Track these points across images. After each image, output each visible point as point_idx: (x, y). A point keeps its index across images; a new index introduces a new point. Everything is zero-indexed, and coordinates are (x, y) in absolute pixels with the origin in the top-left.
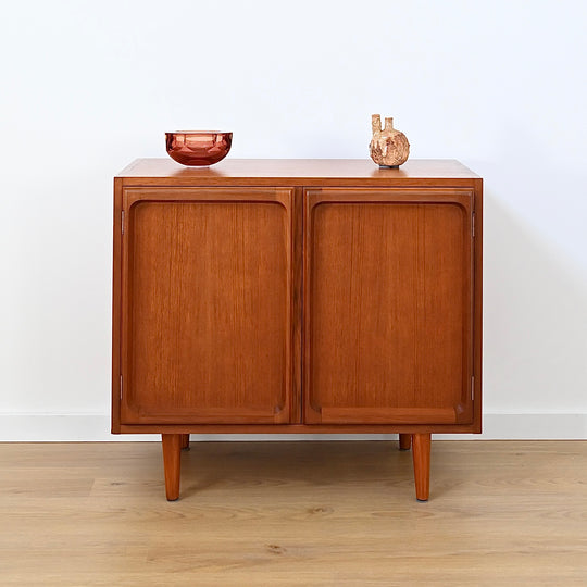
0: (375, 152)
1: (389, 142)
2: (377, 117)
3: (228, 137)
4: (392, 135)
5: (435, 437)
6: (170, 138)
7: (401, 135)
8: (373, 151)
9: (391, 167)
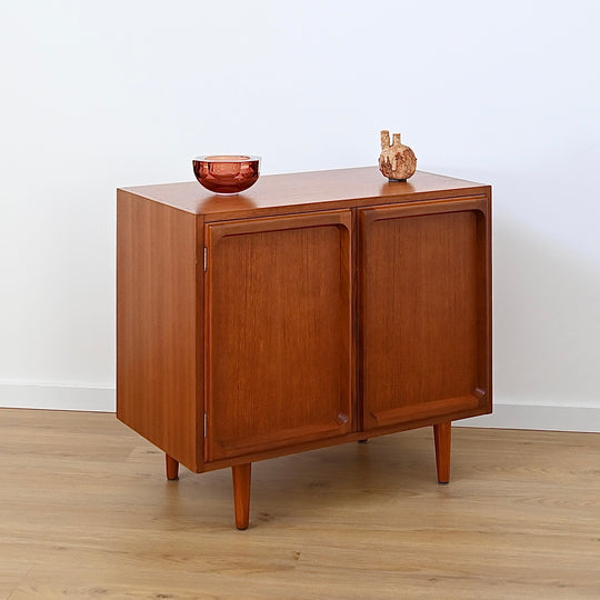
0: (385, 167)
1: (398, 156)
2: (385, 133)
3: (254, 165)
4: (401, 151)
5: (453, 423)
6: (197, 166)
7: (409, 150)
8: (383, 165)
9: (400, 181)
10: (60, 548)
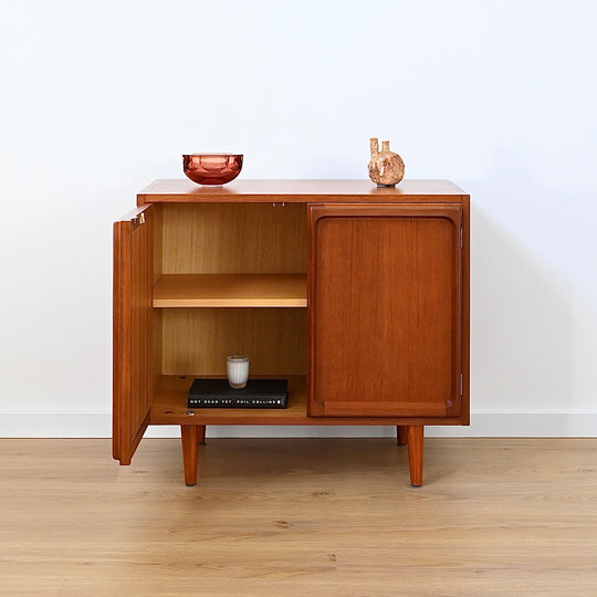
0: (374, 172)
1: (385, 162)
2: (375, 141)
3: (239, 159)
4: (388, 157)
6: (187, 159)
7: (397, 157)
8: (371, 171)
9: (388, 186)
10: (86, 564)
